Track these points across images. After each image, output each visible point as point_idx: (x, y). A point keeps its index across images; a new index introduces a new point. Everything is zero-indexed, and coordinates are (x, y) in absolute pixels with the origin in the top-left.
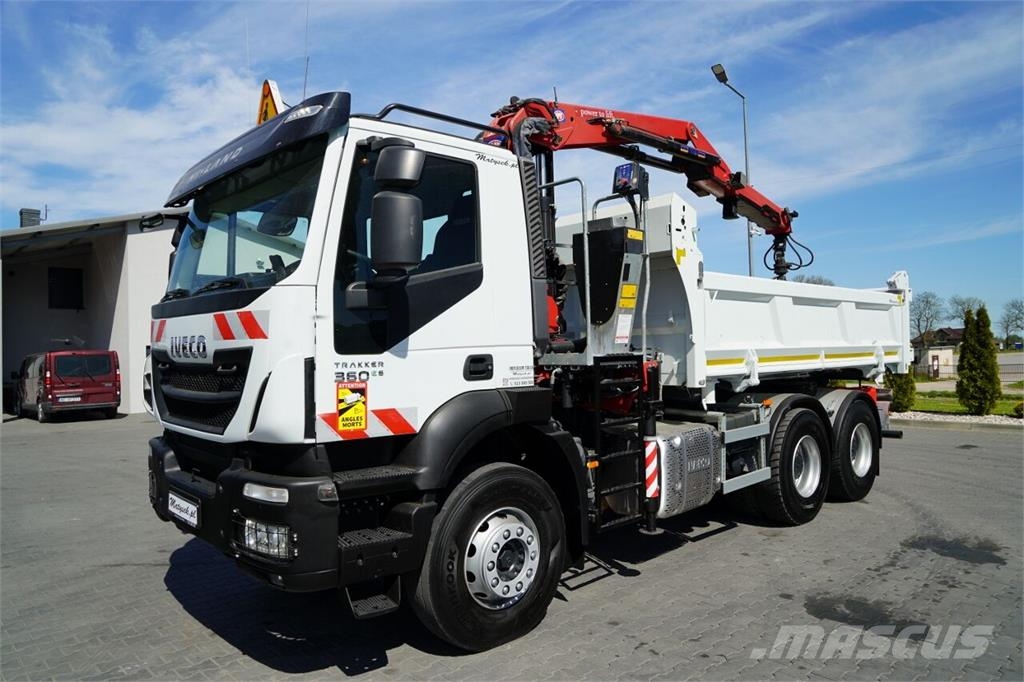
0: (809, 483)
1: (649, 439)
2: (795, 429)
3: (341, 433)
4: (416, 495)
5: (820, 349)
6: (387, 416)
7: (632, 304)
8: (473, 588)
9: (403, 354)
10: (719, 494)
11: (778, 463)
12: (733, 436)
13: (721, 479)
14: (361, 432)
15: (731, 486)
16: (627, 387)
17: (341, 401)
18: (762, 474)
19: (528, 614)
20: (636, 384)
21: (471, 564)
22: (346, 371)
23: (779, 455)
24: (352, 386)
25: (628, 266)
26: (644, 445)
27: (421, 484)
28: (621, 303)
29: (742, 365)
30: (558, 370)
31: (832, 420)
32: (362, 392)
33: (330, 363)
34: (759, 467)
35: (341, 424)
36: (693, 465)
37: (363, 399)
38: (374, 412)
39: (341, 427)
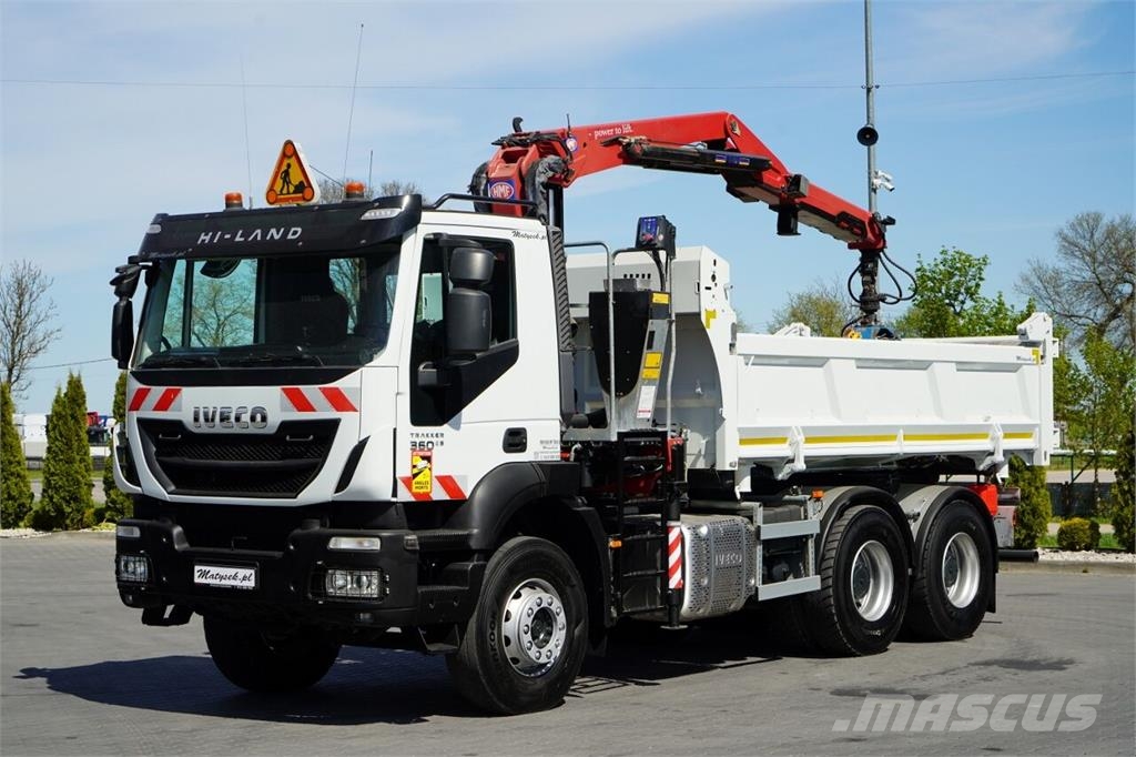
0: (877, 604)
1: (672, 523)
2: (855, 529)
3: (414, 495)
4: (468, 554)
5: (897, 428)
6: (446, 482)
7: (656, 374)
8: (510, 652)
9: (457, 427)
10: (752, 598)
12: (772, 531)
13: (756, 581)
14: (427, 494)
15: (768, 592)
16: (651, 466)
17: (414, 467)
18: (810, 583)
20: (659, 462)
21: (508, 628)
22: (418, 440)
23: (832, 562)
24: (422, 454)
25: (652, 333)
26: (667, 530)
27: (474, 544)
28: (644, 373)
29: (786, 445)
30: (578, 446)
32: (428, 459)
33: (408, 432)
34: (807, 575)
35: (414, 486)
36: (722, 559)
37: (429, 465)
38: (437, 478)
39: (414, 490)
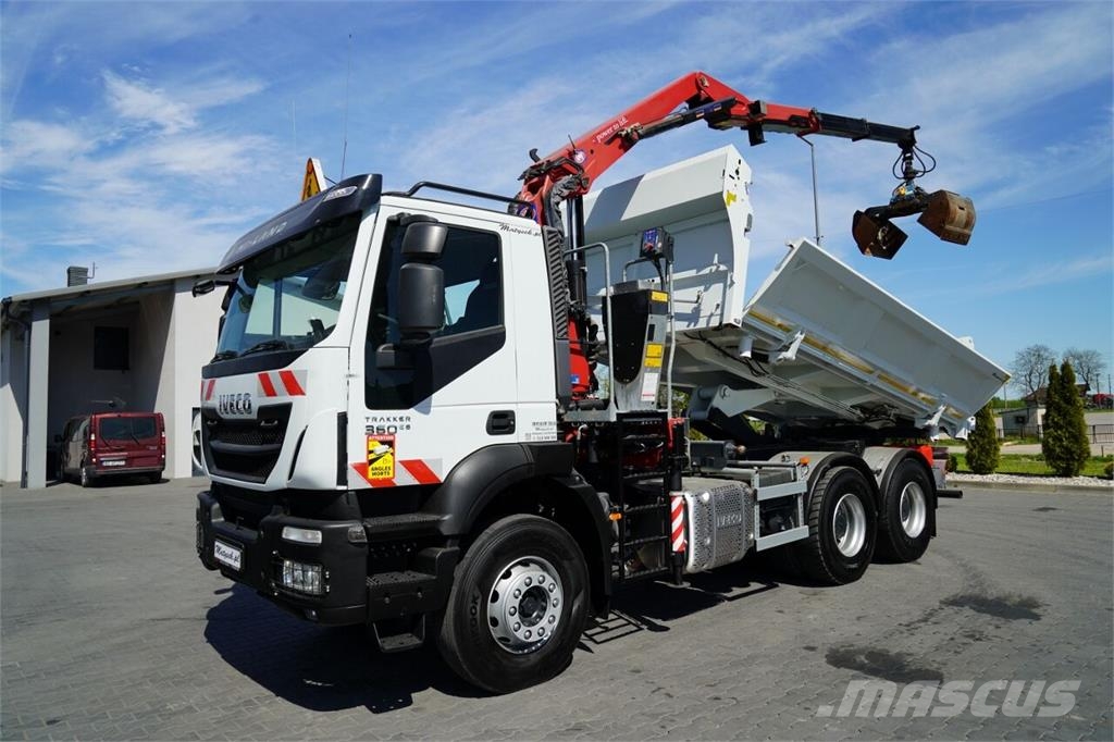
0: (853, 543)
1: (675, 494)
2: (836, 487)
3: (370, 481)
4: (441, 540)
6: (414, 466)
7: (658, 363)
8: (496, 633)
9: (426, 411)
10: (752, 550)
11: (817, 521)
12: (767, 493)
13: (754, 535)
14: (389, 480)
15: (765, 543)
16: (651, 444)
17: (371, 452)
18: (800, 532)
19: (552, 661)
20: (662, 440)
21: (493, 609)
22: (375, 425)
23: (817, 514)
24: (382, 438)
25: (652, 327)
26: (670, 500)
27: (445, 530)
28: (646, 362)
30: (585, 426)
31: (879, 479)
32: (391, 444)
33: (361, 417)
34: (797, 525)
35: (370, 472)
36: (723, 521)
37: (391, 450)
38: (402, 462)
39: (370, 476)
